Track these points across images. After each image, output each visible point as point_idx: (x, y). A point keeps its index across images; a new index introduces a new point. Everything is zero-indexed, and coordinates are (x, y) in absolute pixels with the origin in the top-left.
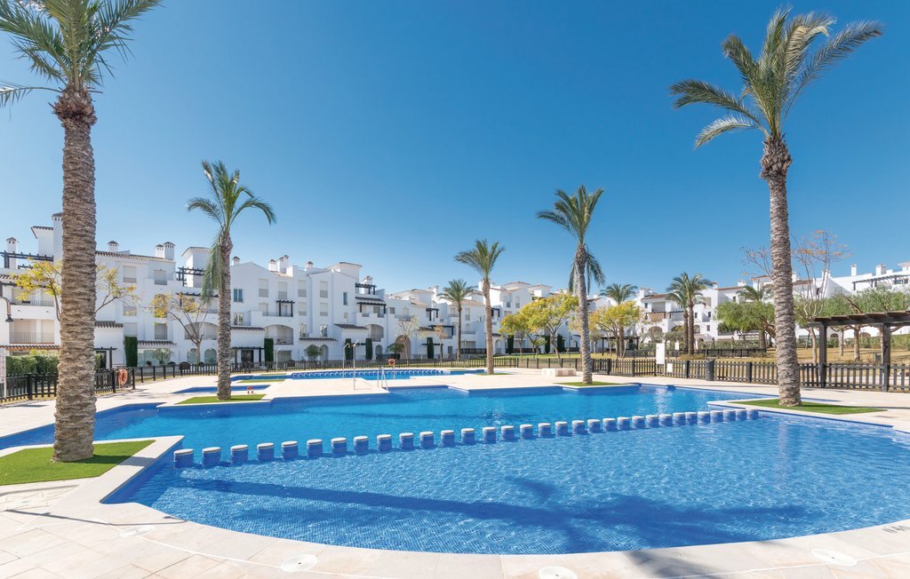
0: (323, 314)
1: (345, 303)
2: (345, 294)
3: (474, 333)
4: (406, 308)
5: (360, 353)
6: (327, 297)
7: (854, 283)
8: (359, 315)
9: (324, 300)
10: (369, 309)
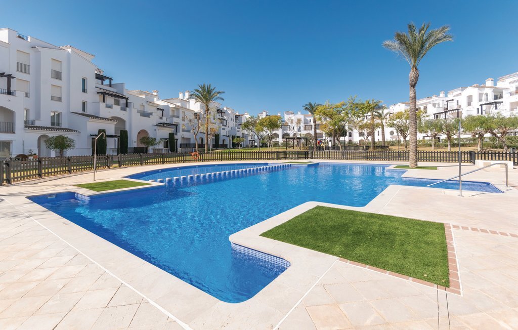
0: (54, 98)
1: (84, 90)
2: (84, 80)
3: (189, 131)
4: (142, 105)
5: (112, 145)
6: (60, 79)
7: (447, 101)
8: (102, 105)
9: (57, 82)
10: (110, 100)
